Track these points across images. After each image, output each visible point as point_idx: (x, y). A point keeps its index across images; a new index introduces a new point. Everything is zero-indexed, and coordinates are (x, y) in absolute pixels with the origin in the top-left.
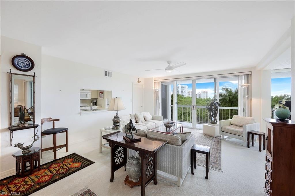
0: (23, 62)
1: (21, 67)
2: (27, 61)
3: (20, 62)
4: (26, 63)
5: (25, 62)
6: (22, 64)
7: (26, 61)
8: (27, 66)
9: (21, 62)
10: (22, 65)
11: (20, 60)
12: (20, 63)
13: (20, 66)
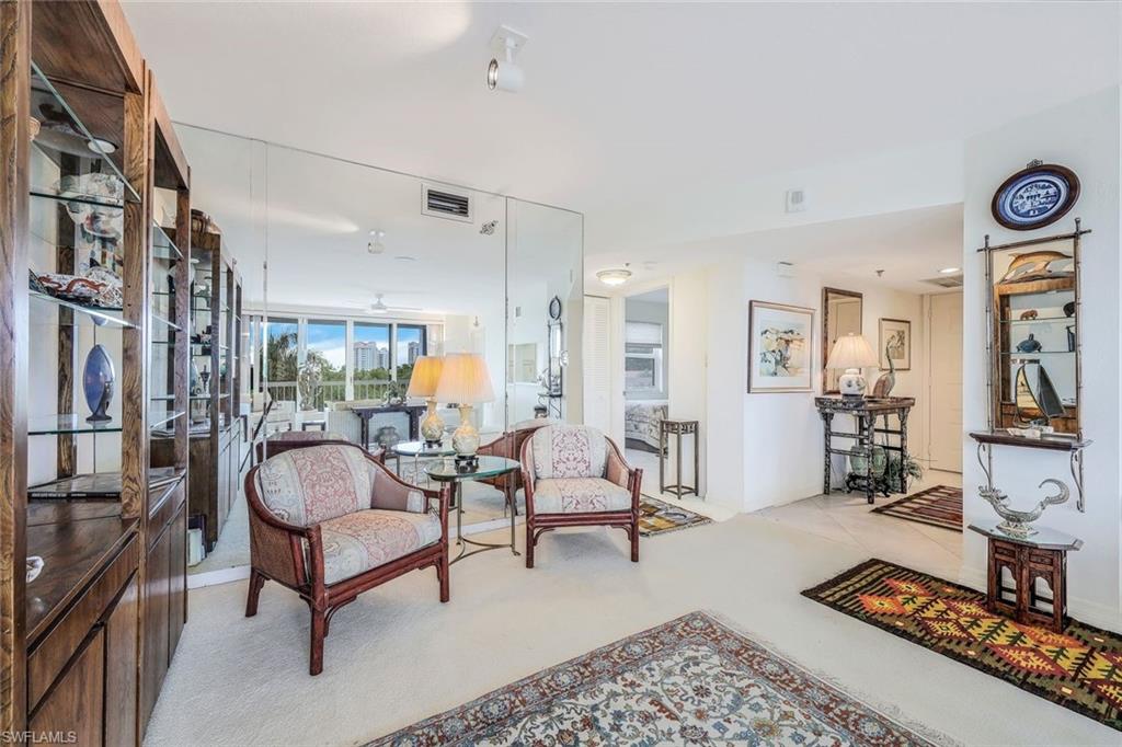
0: (1033, 193)
1: (1027, 214)
2: (1047, 184)
3: (1022, 197)
4: (1043, 192)
5: (1040, 191)
6: (1029, 202)
7: (1044, 187)
8: (1050, 202)
9: (1025, 195)
10: (1027, 207)
11: (1021, 192)
12: (1021, 201)
13: (1023, 211)
